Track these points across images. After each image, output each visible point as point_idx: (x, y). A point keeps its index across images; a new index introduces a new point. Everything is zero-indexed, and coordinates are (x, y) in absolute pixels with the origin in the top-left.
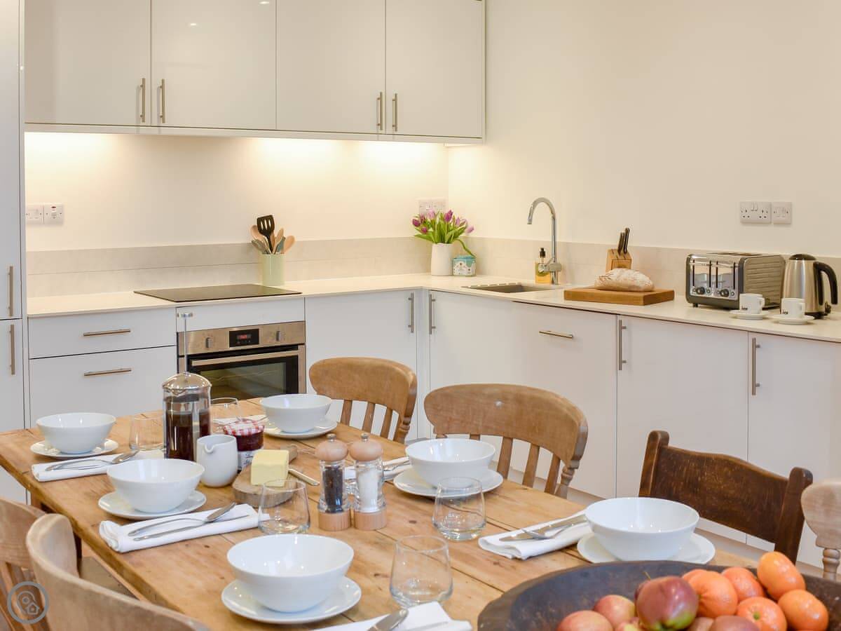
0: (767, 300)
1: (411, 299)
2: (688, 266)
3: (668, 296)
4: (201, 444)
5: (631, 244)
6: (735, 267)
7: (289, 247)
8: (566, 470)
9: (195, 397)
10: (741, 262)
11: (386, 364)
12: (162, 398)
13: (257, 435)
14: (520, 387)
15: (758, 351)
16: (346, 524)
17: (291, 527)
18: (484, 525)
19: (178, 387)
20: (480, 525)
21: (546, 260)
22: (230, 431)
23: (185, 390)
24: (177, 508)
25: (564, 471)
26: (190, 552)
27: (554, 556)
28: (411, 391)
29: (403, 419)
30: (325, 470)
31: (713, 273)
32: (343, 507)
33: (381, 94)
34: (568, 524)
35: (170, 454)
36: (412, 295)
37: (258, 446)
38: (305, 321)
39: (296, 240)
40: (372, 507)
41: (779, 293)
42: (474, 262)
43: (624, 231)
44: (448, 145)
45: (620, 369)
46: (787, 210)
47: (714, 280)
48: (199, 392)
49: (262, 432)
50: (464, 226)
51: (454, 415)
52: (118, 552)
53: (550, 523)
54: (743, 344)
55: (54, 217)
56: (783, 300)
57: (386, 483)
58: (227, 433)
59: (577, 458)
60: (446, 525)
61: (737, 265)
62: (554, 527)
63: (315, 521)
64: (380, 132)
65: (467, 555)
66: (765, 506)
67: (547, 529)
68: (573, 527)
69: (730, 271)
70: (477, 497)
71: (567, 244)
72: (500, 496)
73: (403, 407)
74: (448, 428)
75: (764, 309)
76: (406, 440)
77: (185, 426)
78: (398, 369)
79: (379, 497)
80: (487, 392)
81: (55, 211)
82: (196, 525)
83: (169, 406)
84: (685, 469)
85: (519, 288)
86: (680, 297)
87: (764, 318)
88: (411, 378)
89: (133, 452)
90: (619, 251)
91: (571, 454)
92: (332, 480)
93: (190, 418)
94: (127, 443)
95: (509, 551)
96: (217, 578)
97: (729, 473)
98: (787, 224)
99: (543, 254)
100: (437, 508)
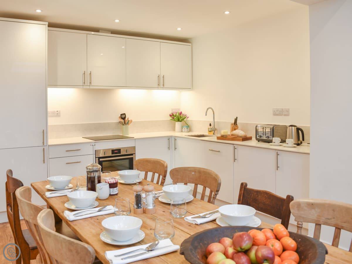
0: (281, 140)
1: (169, 139)
2: (256, 129)
3: (250, 139)
4: (98, 186)
5: (238, 122)
6: (271, 129)
7: (130, 123)
8: (214, 195)
9: (97, 171)
10: (273, 128)
11: (158, 160)
12: (86, 171)
13: (115, 183)
14: (200, 168)
15: (278, 156)
16: (142, 212)
17: (125, 213)
18: (186, 213)
19: (91, 168)
20: (185, 213)
21: (211, 127)
22: (107, 182)
23: (93, 169)
24: (89, 206)
25: (213, 195)
26: (92, 221)
27: (209, 223)
28: (166, 169)
29: (163, 178)
30: (136, 195)
31: (264, 131)
32: (142, 206)
33: (159, 75)
34: (214, 213)
35: (89, 189)
36: (169, 138)
37: (116, 187)
38: (135, 147)
39: (133, 121)
40: (151, 207)
41: (285, 137)
42: (189, 128)
43: (236, 118)
44: (180, 91)
45: (235, 162)
46: (288, 111)
47: (264, 133)
48: (98, 169)
49: (117, 182)
50: (186, 116)
51: (179, 177)
52: (69, 221)
53: (208, 213)
54: (274, 154)
55: (57, 114)
56: (286, 140)
57: (156, 199)
58: (106, 182)
59: (218, 191)
60: (174, 213)
61: (272, 128)
62: (210, 214)
63: (132, 211)
64: (159, 87)
65: (180, 223)
66: (278, 207)
67: (207, 214)
68: (216, 214)
69: (270, 130)
70: (184, 204)
71: (218, 122)
72: (193, 203)
73: (163, 174)
74: (177, 181)
75: (281, 142)
76: (164, 184)
77: (93, 180)
78: (162, 162)
79: (153, 204)
80: (189, 169)
81: (58, 112)
82: (94, 212)
83: (88, 174)
84: (252, 195)
85: (203, 136)
86: (254, 138)
87: (281, 145)
88: (166, 165)
89: (77, 188)
90: (234, 124)
91: (216, 190)
92: (138, 198)
93: (94, 177)
94: (76, 185)
95: (194, 222)
96: (100, 230)
97: (267, 197)
98: (288, 115)
99: (210, 125)
100: (171, 207)
